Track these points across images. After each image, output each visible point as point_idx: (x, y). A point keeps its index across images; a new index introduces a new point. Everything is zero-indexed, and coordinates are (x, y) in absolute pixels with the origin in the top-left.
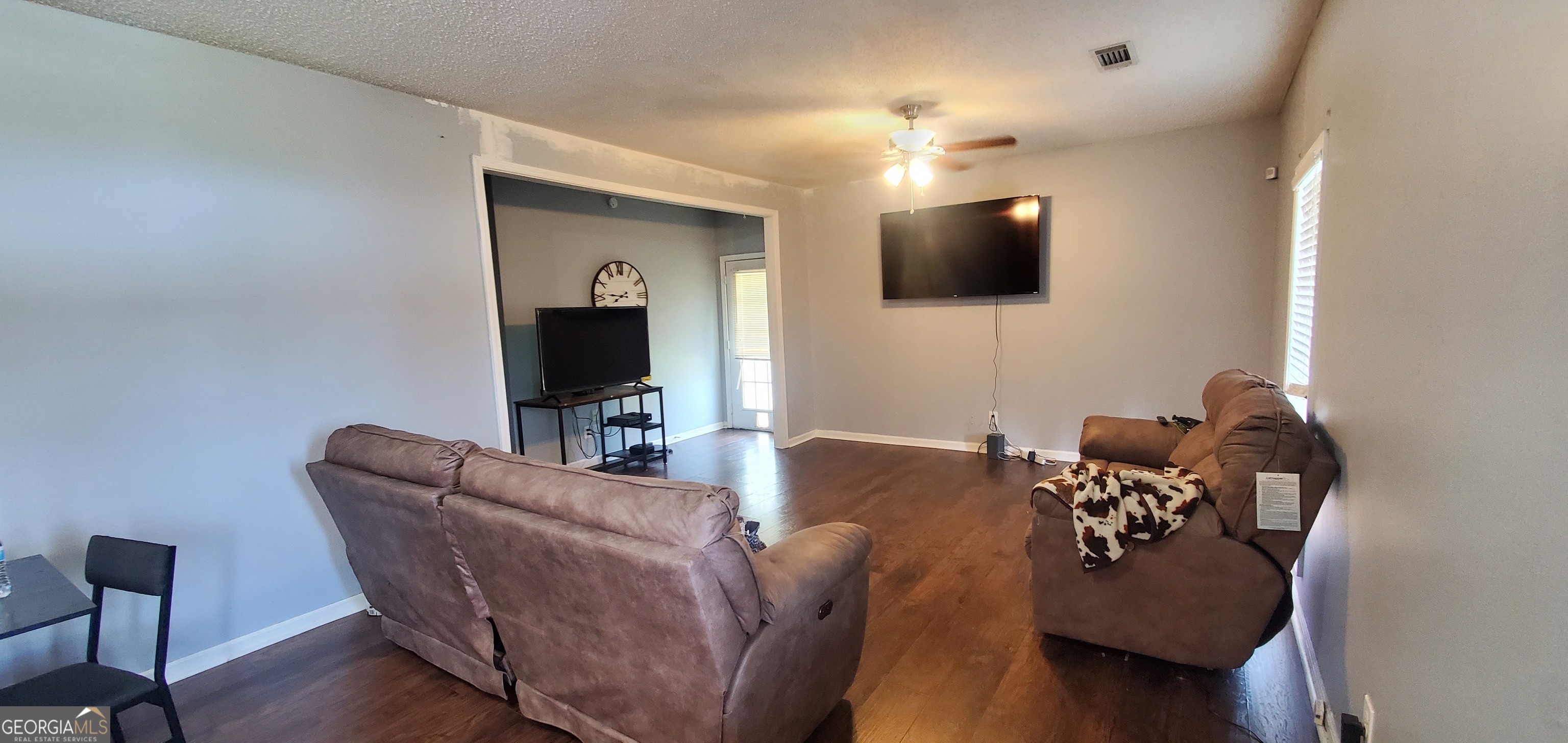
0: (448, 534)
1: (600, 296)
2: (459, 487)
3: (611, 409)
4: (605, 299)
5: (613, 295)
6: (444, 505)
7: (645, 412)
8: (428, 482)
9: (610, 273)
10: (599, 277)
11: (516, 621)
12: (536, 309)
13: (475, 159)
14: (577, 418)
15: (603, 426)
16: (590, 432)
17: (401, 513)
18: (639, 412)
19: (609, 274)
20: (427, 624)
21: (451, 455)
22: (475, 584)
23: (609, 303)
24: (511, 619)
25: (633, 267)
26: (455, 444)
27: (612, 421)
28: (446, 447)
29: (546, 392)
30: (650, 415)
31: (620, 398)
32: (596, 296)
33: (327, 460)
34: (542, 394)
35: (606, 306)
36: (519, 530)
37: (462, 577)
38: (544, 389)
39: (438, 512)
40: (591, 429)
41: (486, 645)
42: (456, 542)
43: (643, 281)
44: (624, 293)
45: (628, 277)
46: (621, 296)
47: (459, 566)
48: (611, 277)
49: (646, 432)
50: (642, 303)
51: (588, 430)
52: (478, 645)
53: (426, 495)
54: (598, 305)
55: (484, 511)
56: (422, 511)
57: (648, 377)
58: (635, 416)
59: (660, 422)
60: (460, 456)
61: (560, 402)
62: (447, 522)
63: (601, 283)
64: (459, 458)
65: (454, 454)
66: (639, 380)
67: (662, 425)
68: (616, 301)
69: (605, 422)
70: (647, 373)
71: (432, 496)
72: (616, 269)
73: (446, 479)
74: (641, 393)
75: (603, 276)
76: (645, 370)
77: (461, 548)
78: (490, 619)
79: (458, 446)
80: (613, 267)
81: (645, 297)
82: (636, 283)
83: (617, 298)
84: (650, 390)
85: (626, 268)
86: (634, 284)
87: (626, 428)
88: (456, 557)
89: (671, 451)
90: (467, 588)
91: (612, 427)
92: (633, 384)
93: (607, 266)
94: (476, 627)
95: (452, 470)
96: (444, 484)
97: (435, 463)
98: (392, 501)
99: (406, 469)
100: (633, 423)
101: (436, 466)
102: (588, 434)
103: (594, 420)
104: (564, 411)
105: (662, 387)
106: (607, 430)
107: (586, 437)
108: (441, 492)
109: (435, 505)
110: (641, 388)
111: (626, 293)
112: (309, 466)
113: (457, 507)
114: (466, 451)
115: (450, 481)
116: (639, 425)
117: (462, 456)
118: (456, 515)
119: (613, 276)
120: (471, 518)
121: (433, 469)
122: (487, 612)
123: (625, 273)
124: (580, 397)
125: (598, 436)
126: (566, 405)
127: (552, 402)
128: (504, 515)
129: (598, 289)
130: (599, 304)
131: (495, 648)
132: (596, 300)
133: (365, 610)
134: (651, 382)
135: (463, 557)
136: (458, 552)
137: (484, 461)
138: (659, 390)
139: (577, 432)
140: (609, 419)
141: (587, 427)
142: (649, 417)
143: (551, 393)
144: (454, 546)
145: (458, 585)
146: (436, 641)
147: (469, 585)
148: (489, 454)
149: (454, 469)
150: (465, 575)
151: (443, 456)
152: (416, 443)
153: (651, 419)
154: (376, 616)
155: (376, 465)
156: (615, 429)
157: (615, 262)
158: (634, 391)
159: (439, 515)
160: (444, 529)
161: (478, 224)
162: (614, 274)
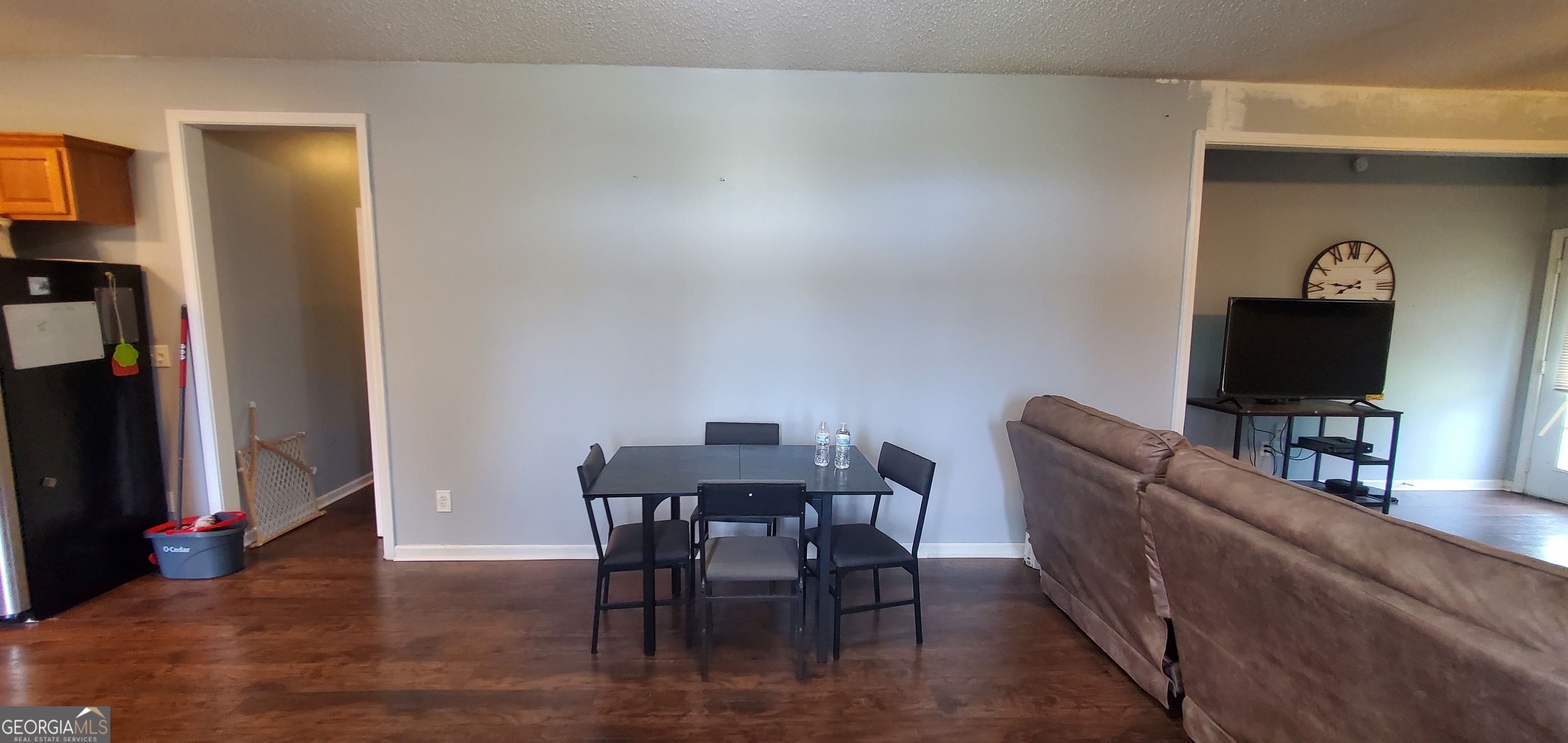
0: (1142, 519)
1: (1317, 286)
2: (1164, 477)
3: (1307, 427)
4: (1323, 289)
5: (1336, 285)
6: (1146, 491)
7: (1364, 440)
8: (1130, 465)
9: (1337, 256)
10: (1319, 262)
11: (1205, 636)
12: (1229, 298)
13: (1199, 133)
14: (1254, 429)
15: (1289, 445)
16: (1269, 449)
17: (1092, 487)
18: (1355, 439)
19: (1336, 258)
20: (1091, 596)
21: (1158, 444)
22: (1161, 580)
23: (1330, 294)
24: (1198, 631)
25: (1376, 248)
26: (1163, 434)
27: (1305, 443)
28: (1154, 435)
29: (1225, 393)
30: (1371, 446)
31: (1323, 415)
32: (1309, 286)
33: (1023, 421)
34: (1218, 396)
35: (1323, 299)
36: (1244, 544)
37: (1149, 568)
38: (1223, 390)
39: (1136, 496)
40: (1271, 445)
41: (1157, 644)
42: (1151, 532)
43: (1391, 266)
44: (1357, 282)
45: (1367, 261)
46: (1350, 287)
47: (1147, 555)
48: (1337, 261)
49: (1361, 468)
50: (1383, 296)
51: (1266, 446)
52: (1147, 639)
53: (1127, 477)
54: (1311, 296)
55: (1197, 511)
56: (1118, 491)
57: (1378, 396)
58: (1345, 442)
59: (1387, 458)
60: (1168, 446)
61: (1241, 408)
62: (1146, 508)
63: (1320, 269)
64: (1167, 448)
65: (1162, 443)
66: (1360, 397)
67: (1390, 463)
68: (1341, 292)
69: (1295, 441)
70: (1378, 389)
71: (1135, 480)
72: (1349, 251)
73: (1150, 466)
74: (1362, 415)
75: (1326, 261)
76: (1377, 386)
77: (1155, 539)
78: (1169, 622)
79: (1168, 436)
80: (1344, 249)
81: (1391, 288)
82: (1377, 270)
83: (1342, 288)
84: (1379, 412)
85: (1365, 249)
86: (1375, 271)
87: (1323, 455)
88: (1146, 546)
89: (1395, 501)
90: (1151, 580)
91: (1303, 449)
92: (1351, 401)
93: (1335, 246)
94: (1149, 621)
95: (1158, 459)
96: (1146, 470)
97: (1141, 448)
98: (1088, 475)
99: (1107, 446)
100: (1341, 451)
101: (1142, 451)
102: (1265, 451)
103: (1278, 435)
104: (1245, 419)
105: (1402, 413)
106: (1294, 452)
107: (1262, 453)
108: (1142, 478)
109: (1136, 489)
110: (1361, 408)
111: (1359, 282)
112: (1009, 423)
113: (1163, 497)
114: (1176, 444)
115: (1153, 469)
116: (1352, 455)
117: (1171, 447)
118: (1159, 505)
119: (1341, 260)
120: (1178, 513)
121: (1137, 453)
122: (1167, 612)
123: (1362, 256)
124: (1266, 406)
125: (1280, 457)
126: (1249, 412)
127: (1230, 405)
128: (1225, 523)
129: (1315, 277)
130: (1313, 295)
131: (1166, 654)
132: (1309, 290)
133: (1023, 559)
134: (1384, 402)
135: (1155, 549)
136: (1150, 542)
137: (1200, 458)
138: (1396, 416)
139: (1253, 446)
140: (1300, 438)
141: (1267, 443)
142: (1369, 449)
143: (1231, 396)
144: (1147, 534)
145: (1141, 573)
146: (1095, 617)
147: (1154, 578)
148: (1206, 453)
149: (1160, 458)
150: (1154, 569)
151: (1151, 443)
152: (1117, 424)
153: (1371, 451)
154: (1032, 568)
155: (1074, 436)
156: (1309, 453)
157: (1349, 242)
158: (1349, 410)
159: (1137, 500)
160: (1140, 515)
161: (1189, 205)
162: (1344, 257)
